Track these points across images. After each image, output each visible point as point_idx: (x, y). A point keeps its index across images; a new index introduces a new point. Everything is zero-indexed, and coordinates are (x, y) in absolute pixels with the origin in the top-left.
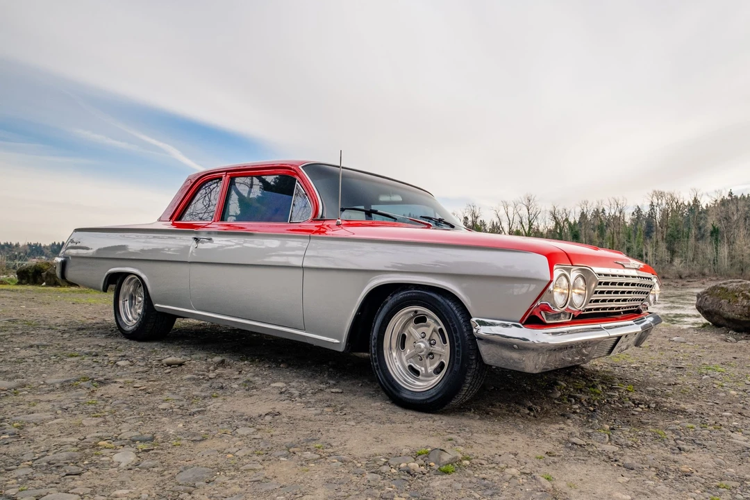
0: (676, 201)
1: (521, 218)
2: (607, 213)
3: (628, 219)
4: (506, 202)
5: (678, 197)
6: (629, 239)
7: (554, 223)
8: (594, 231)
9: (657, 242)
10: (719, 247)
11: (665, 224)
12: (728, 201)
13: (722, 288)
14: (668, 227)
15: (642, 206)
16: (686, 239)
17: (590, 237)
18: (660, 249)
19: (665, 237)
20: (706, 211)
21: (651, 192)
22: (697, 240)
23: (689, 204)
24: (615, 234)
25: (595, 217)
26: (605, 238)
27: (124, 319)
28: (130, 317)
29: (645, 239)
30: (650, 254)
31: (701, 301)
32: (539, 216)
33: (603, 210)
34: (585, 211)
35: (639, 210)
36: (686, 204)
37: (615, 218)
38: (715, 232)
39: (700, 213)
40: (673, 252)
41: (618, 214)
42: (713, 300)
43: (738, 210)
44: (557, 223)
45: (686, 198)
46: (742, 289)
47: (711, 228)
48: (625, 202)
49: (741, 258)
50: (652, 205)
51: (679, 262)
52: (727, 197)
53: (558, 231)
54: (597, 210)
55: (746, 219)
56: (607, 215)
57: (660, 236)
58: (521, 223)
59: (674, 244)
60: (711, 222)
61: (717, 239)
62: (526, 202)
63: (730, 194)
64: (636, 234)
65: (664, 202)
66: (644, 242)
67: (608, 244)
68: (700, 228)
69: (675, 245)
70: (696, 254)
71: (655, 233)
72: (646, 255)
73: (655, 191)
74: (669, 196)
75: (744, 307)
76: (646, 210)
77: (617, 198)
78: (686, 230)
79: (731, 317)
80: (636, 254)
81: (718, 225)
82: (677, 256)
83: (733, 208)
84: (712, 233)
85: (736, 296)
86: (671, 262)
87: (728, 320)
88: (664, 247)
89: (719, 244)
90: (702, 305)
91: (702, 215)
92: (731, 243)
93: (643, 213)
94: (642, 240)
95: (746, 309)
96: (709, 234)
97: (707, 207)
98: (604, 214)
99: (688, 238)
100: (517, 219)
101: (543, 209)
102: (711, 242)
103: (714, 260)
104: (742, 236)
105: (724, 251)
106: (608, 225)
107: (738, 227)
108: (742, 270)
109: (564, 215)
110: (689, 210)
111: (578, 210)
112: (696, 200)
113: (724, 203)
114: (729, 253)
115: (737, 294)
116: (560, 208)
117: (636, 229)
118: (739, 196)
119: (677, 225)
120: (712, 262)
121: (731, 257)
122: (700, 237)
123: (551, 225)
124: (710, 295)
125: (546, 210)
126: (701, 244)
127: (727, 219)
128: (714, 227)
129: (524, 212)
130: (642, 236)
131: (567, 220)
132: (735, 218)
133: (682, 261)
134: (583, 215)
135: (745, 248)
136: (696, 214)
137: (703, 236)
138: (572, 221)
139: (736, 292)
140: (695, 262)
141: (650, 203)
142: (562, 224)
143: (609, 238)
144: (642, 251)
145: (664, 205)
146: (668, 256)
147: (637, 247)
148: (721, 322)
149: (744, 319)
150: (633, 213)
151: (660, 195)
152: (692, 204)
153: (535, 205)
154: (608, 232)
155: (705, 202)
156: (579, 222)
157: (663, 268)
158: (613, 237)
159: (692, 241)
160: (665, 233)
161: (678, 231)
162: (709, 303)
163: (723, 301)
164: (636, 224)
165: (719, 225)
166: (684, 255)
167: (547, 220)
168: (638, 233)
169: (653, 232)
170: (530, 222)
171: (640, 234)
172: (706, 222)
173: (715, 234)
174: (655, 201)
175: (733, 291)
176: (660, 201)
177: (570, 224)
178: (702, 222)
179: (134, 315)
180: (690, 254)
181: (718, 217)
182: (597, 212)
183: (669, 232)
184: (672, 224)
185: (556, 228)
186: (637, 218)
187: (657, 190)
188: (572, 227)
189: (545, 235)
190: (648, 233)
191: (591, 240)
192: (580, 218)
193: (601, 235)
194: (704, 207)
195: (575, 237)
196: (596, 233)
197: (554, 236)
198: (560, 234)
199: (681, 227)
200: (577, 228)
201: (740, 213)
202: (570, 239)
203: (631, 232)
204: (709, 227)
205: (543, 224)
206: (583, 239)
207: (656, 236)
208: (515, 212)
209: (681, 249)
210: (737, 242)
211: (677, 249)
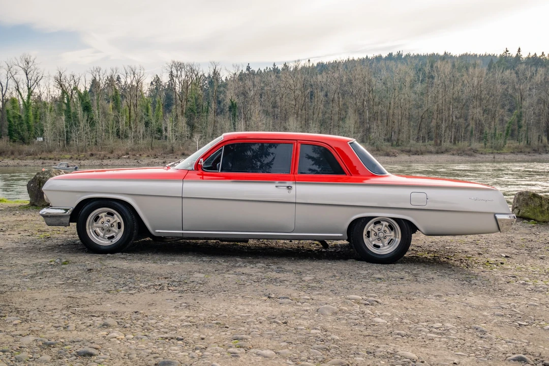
0: (196, 73)
1: (17, 83)
2: (123, 81)
3: (146, 88)
5: (197, 69)
6: (148, 112)
7: (61, 91)
8: (109, 102)
9: (177, 116)
10: (236, 123)
11: (185, 97)
12: (246, 75)
14: (187, 101)
15: (162, 75)
16: (205, 114)
17: (104, 108)
18: (180, 124)
19: (184, 111)
20: (225, 85)
21: (170, 63)
22: (217, 113)
23: (209, 76)
24: (132, 108)
25: (108, 86)
26: (121, 110)
29: (164, 113)
30: (169, 129)
32: (41, 83)
33: (118, 78)
34: (98, 79)
35: (157, 80)
36: (206, 75)
37: (132, 87)
38: (233, 107)
39: (219, 87)
40: (192, 127)
41: (134, 83)
43: (254, 85)
44: (64, 92)
45: (207, 71)
47: (229, 103)
48: (142, 72)
50: (171, 75)
51: (199, 138)
52: (245, 70)
53: (66, 101)
54: (111, 77)
55: (261, 95)
56: (123, 83)
57: (179, 110)
58: (18, 90)
59: (194, 118)
60: (230, 96)
61: (234, 115)
62: (23, 64)
63: (248, 68)
64: (154, 107)
65: (183, 73)
66: (164, 116)
67: (125, 117)
68: (219, 102)
69: (196, 120)
71: (174, 107)
72: (166, 130)
73: (173, 62)
74: (188, 68)
76: (165, 79)
77: (133, 67)
78: (205, 104)
80: (155, 129)
82: (197, 131)
83: (250, 83)
84: (230, 108)
86: (190, 138)
88: (184, 122)
89: (237, 120)
91: (222, 89)
92: (247, 119)
93: (163, 83)
94: (161, 114)
96: (228, 109)
98: (120, 82)
99: (207, 112)
100: (12, 85)
101: (46, 74)
102: (229, 117)
104: (257, 112)
106: (123, 96)
107: (254, 103)
109: (72, 82)
110: (209, 82)
111: (89, 78)
112: (215, 73)
113: (242, 77)
116: (67, 74)
117: (155, 101)
118: (256, 71)
119: (196, 99)
122: (219, 112)
123: (57, 93)
125: (49, 76)
126: (220, 119)
127: (245, 94)
128: (232, 103)
129: (21, 76)
130: (161, 110)
131: (75, 88)
132: (252, 93)
133: (201, 136)
134: (95, 83)
135: (260, 124)
136: (215, 88)
137: (222, 111)
138: (82, 91)
141: (169, 73)
142: (70, 92)
143: (126, 110)
144: (161, 125)
145: (183, 77)
146: (187, 131)
147: (157, 121)
150: (152, 83)
151: (180, 66)
152: (212, 76)
153: (36, 69)
154: (124, 103)
155: (224, 76)
156: (90, 91)
157: (183, 144)
158: (130, 110)
159: (211, 116)
160: (185, 106)
161: (197, 106)
164: (155, 96)
165: (236, 100)
166: (203, 131)
167: (51, 87)
168: (157, 106)
169: (172, 105)
170: (29, 89)
171: (159, 107)
172: (225, 96)
173: (233, 110)
174: (175, 72)
176: (179, 73)
177: (79, 94)
178: (222, 96)
181: (236, 92)
182: (111, 80)
183: (189, 106)
184: (192, 98)
185: (63, 98)
186: (156, 88)
187: (176, 61)
188: (82, 97)
189: (49, 106)
190: (168, 104)
191: (105, 114)
192: (92, 86)
193: (116, 107)
194: (224, 79)
195: (87, 108)
196: (111, 105)
197: (60, 107)
198: (68, 105)
199: (200, 101)
200: (88, 99)
201: (256, 89)
202: (80, 111)
203: (149, 105)
204: (228, 102)
205: (46, 92)
206: (96, 112)
207: (176, 110)
208: (9, 75)
209: (201, 125)
210: (253, 118)
211: (196, 125)
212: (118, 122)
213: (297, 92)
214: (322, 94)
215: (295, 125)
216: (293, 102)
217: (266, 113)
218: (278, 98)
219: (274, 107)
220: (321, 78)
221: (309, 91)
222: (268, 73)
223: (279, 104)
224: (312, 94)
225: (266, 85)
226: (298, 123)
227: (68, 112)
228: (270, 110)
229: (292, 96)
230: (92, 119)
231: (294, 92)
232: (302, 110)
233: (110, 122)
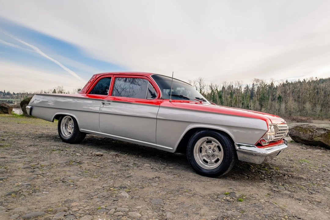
0: (264, 83)
1: (197, 87)
3: (243, 90)
4: (190, 81)
5: (265, 82)
6: (243, 99)
7: (211, 91)
8: (228, 95)
9: (255, 101)
11: (259, 93)
12: (286, 84)
13: (300, 127)
14: (260, 95)
15: (250, 85)
16: (267, 100)
17: (226, 97)
18: (256, 104)
19: (258, 99)
21: (253, 79)
22: (272, 101)
23: (269, 85)
24: (237, 97)
25: (228, 89)
26: (233, 98)
28: (66, 134)
29: (250, 100)
30: (252, 106)
31: (291, 132)
32: (205, 88)
33: (232, 86)
34: (225, 87)
35: (247, 87)
36: (268, 85)
37: (237, 89)
38: (280, 98)
39: (274, 89)
40: (261, 106)
41: (239, 88)
42: (296, 132)
43: (290, 89)
44: (212, 91)
45: (268, 83)
46: (309, 128)
47: (278, 96)
48: (242, 83)
49: (290, 109)
50: (253, 85)
51: (264, 110)
52: (285, 82)
53: (213, 94)
54: (230, 86)
55: (293, 93)
56: (234, 88)
57: (256, 99)
59: (262, 102)
60: (278, 93)
61: (280, 101)
62: (199, 81)
63: (287, 81)
64: (246, 97)
65: (259, 84)
66: (250, 101)
67: (234, 101)
68: (273, 96)
69: (263, 103)
70: (271, 107)
71: (254, 97)
72: (250, 106)
73: (255, 79)
74: (261, 81)
75: (310, 135)
77: (239, 81)
78: (267, 96)
79: (304, 139)
80: (246, 106)
81: (281, 95)
82: (263, 107)
83: (288, 88)
84: (278, 98)
85: (306, 131)
86: (261, 110)
87: (303, 140)
88: (258, 103)
89: (281, 103)
90: (291, 134)
91: (275, 90)
92: (286, 103)
93: (250, 88)
94: (249, 100)
95: (311, 136)
96: (277, 99)
97: (276, 86)
98: (233, 88)
99: (268, 99)
101: (207, 84)
102: (278, 102)
103: (279, 110)
104: (291, 100)
105: (283, 106)
106: (234, 93)
107: (289, 96)
108: (290, 114)
109: (215, 88)
110: (269, 87)
111: (222, 86)
112: (272, 84)
113: (284, 85)
114: (285, 107)
115: (307, 130)
116: (214, 84)
117: (246, 95)
118: (290, 83)
120: (278, 111)
121: (286, 109)
122: (273, 100)
123: (210, 91)
124: (295, 130)
125: (208, 85)
126: (273, 102)
127: (285, 92)
128: (279, 96)
129: (198, 85)
130: (249, 98)
131: (217, 90)
132: (288, 92)
133: (265, 110)
134: (223, 88)
135: (292, 105)
136: (272, 89)
137: (274, 99)
138: (219, 90)
139: (306, 129)
140: (271, 110)
141: (252, 84)
142: (214, 91)
143: (235, 98)
144: (248, 104)
145: (259, 85)
146: (259, 107)
147: (247, 103)
148: (299, 141)
149: (310, 140)
150: (245, 88)
151: (257, 80)
152: (270, 85)
153: (203, 83)
154: (234, 95)
155: (276, 84)
156: (222, 91)
159: (270, 101)
160: (259, 97)
161: (264, 97)
162: (294, 133)
163: (301, 132)
164: (246, 93)
165: (282, 95)
166: (266, 107)
167: (208, 89)
168: (247, 97)
169: (253, 96)
170: (200, 90)
171: (248, 97)
172: (276, 93)
174: (255, 83)
175: (305, 129)
176: (257, 83)
177: (217, 91)
178: (274, 93)
179: (68, 133)
180: (269, 107)
181: (281, 91)
183: (260, 97)
184: (262, 93)
185: (212, 93)
186: (247, 90)
187: (256, 78)
188: (219, 93)
189: (207, 96)
190: (251, 97)
191: (227, 99)
192: (222, 89)
193: (231, 97)
194: (275, 87)
195: (220, 97)
196: (229, 96)
197: (211, 96)
198: (214, 96)
199: (265, 95)
200: (221, 93)
201: (290, 90)
202: (218, 98)
203: (244, 96)
204: (277, 95)
205: (206, 91)
206: (223, 98)
207: (255, 98)
208: (194, 85)
209: (265, 105)
210: (289, 102)
211: (263, 105)
212: (231, 103)
213: (310, 91)
214: (323, 92)
215: (309, 106)
216: (308, 96)
217: (295, 100)
218: (301, 94)
219: (298, 98)
220: (322, 85)
221: (316, 91)
222: (296, 83)
223: (301, 96)
224: (317, 92)
225: (295, 88)
226: (311, 105)
227: (213, 98)
228: (297, 99)
229: (308, 93)
230: (222, 101)
231: (309, 91)
232: (312, 99)
233: (229, 103)
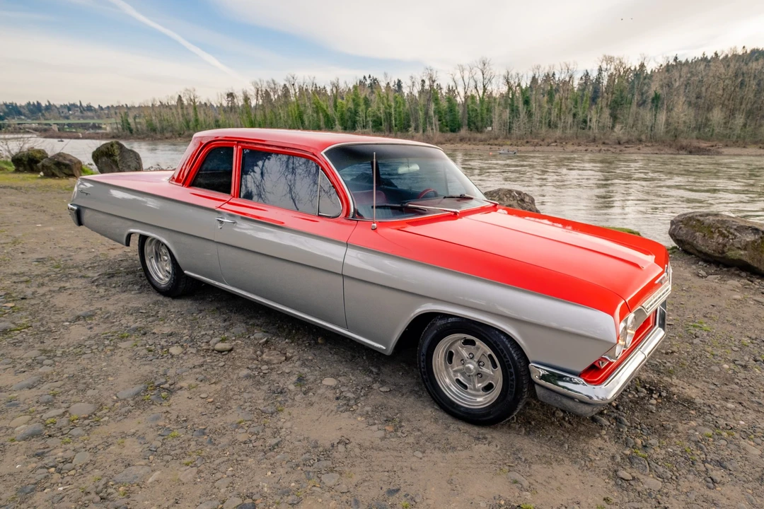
0: (624, 66)
1: (476, 82)
2: (557, 77)
3: (576, 83)
4: (462, 66)
5: (626, 62)
6: (576, 104)
7: (507, 87)
8: (544, 96)
9: (602, 108)
10: (658, 114)
11: (611, 90)
12: (673, 65)
13: (698, 220)
14: (613, 93)
15: (592, 70)
16: (629, 105)
17: (539, 101)
18: (603, 116)
19: (609, 103)
20: (651, 77)
21: (601, 57)
22: (639, 105)
23: (635, 69)
24: (563, 101)
25: (545, 82)
26: (554, 103)
27: (156, 279)
28: (161, 276)
29: (591, 105)
30: (594, 120)
31: (675, 229)
32: (493, 81)
33: (554, 74)
34: (537, 77)
35: (587, 75)
36: (633, 68)
37: (565, 83)
38: (657, 98)
39: (645, 78)
40: (614, 118)
41: (567, 79)
42: (687, 231)
43: (680, 76)
44: (510, 88)
45: (634, 64)
46: (719, 225)
47: (653, 95)
48: (575, 67)
49: (676, 125)
50: (600, 70)
51: (620, 128)
52: (672, 62)
53: (511, 97)
54: (548, 74)
55: (686, 86)
56: (557, 79)
57: (604, 104)
58: (476, 88)
59: (617, 110)
60: (654, 87)
61: (657, 106)
62: (481, 66)
63: (676, 59)
64: (582, 100)
65: (613, 67)
66: (590, 108)
67: (556, 110)
68: (642, 94)
69: (618, 111)
70: (636, 120)
71: (600, 99)
72: (590, 121)
73: (605, 56)
74: (618, 62)
75: (719, 244)
76: (594, 75)
77: (568, 63)
78: (629, 96)
79: (704, 251)
80: (581, 119)
81: (659, 92)
82: (619, 122)
83: (677, 74)
84: (653, 99)
85: (712, 232)
86: (612, 129)
87: (700, 252)
88: (608, 113)
89: (659, 110)
90: (675, 233)
91: (647, 81)
92: (669, 110)
93: (591, 78)
94: (588, 106)
95: (721, 246)
96: (650, 101)
97: (652, 71)
98: (554, 78)
99: (631, 104)
100: (472, 84)
101: (497, 74)
102: (651, 108)
103: (651, 127)
104: (681, 103)
105: (662, 117)
106: (557, 90)
107: (678, 95)
108: (676, 136)
109: (517, 80)
110: (635, 75)
111: (531, 75)
112: (642, 66)
113: (668, 68)
114: (667, 120)
115: (713, 230)
116: (513, 73)
117: (583, 95)
118: (684, 61)
119: (622, 92)
120: (649, 129)
121: (668, 124)
122: (642, 104)
123: (504, 89)
124: (685, 225)
125: (500, 75)
126: (641, 111)
127: (669, 85)
128: (656, 94)
129: (479, 76)
130: (588, 102)
131: (519, 85)
132: (677, 84)
133: (622, 127)
134: (534, 80)
135: (682, 115)
136: (641, 80)
137: (644, 102)
138: (524, 87)
139: (712, 227)
140: (634, 129)
141: (598, 68)
142: (514, 89)
143: (557, 104)
144: (587, 117)
145: (612, 70)
146: (610, 122)
147: (583, 113)
148: (691, 251)
149: (717, 255)
150: (581, 78)
151: (610, 60)
152: (638, 68)
153: (490, 69)
154: (557, 97)
155: (650, 67)
156: (530, 87)
157: (604, 134)
158: (561, 103)
159: (634, 108)
160: (610, 99)
161: (622, 97)
162: (683, 232)
163: (698, 234)
164: (583, 90)
165: (661, 92)
166: (625, 122)
167: (500, 84)
168: (585, 98)
169: (598, 97)
170: (484, 87)
171: (586, 100)
172: (649, 88)
173: (655, 101)
174: (604, 66)
175: (710, 226)
176: (609, 66)
177: (521, 88)
178: (646, 88)
179: (164, 273)
180: (630, 121)
181: (661, 83)
182: (547, 76)
183: (613, 98)
184: (617, 90)
185: (509, 94)
186: (585, 83)
187: (607, 55)
188: (523, 92)
189: (498, 100)
190: (594, 100)
191: (540, 106)
192: (532, 82)
193: (551, 101)
194: (649, 72)
195: (527, 102)
196: (546, 98)
197: (506, 101)
198: (512, 99)
199: (625, 93)
200: (528, 94)
201: (682, 79)
202: (521, 105)
203: (578, 97)
204: (652, 93)
205: (496, 89)
206: (533, 105)
207: (602, 102)
208: (471, 76)
209: (623, 116)
210: (676, 109)
211: (619, 116)
212: (550, 114)
213: (727, 81)
214: (754, 83)
215: (719, 116)
216: (720, 92)
217: (690, 104)
218: (704, 89)
219: (697, 98)
220: (754, 65)
221: (740, 80)
222: (697, 62)
223: (704, 94)
224: (742, 83)
225: (693, 75)
226: (723, 114)
227: (512, 105)
228: (693, 100)
229: (721, 86)
230: (530, 111)
231: (724, 82)
232: (729, 100)
233: (544, 114)
